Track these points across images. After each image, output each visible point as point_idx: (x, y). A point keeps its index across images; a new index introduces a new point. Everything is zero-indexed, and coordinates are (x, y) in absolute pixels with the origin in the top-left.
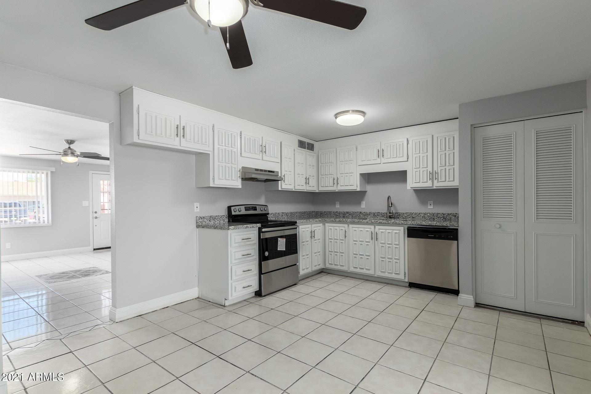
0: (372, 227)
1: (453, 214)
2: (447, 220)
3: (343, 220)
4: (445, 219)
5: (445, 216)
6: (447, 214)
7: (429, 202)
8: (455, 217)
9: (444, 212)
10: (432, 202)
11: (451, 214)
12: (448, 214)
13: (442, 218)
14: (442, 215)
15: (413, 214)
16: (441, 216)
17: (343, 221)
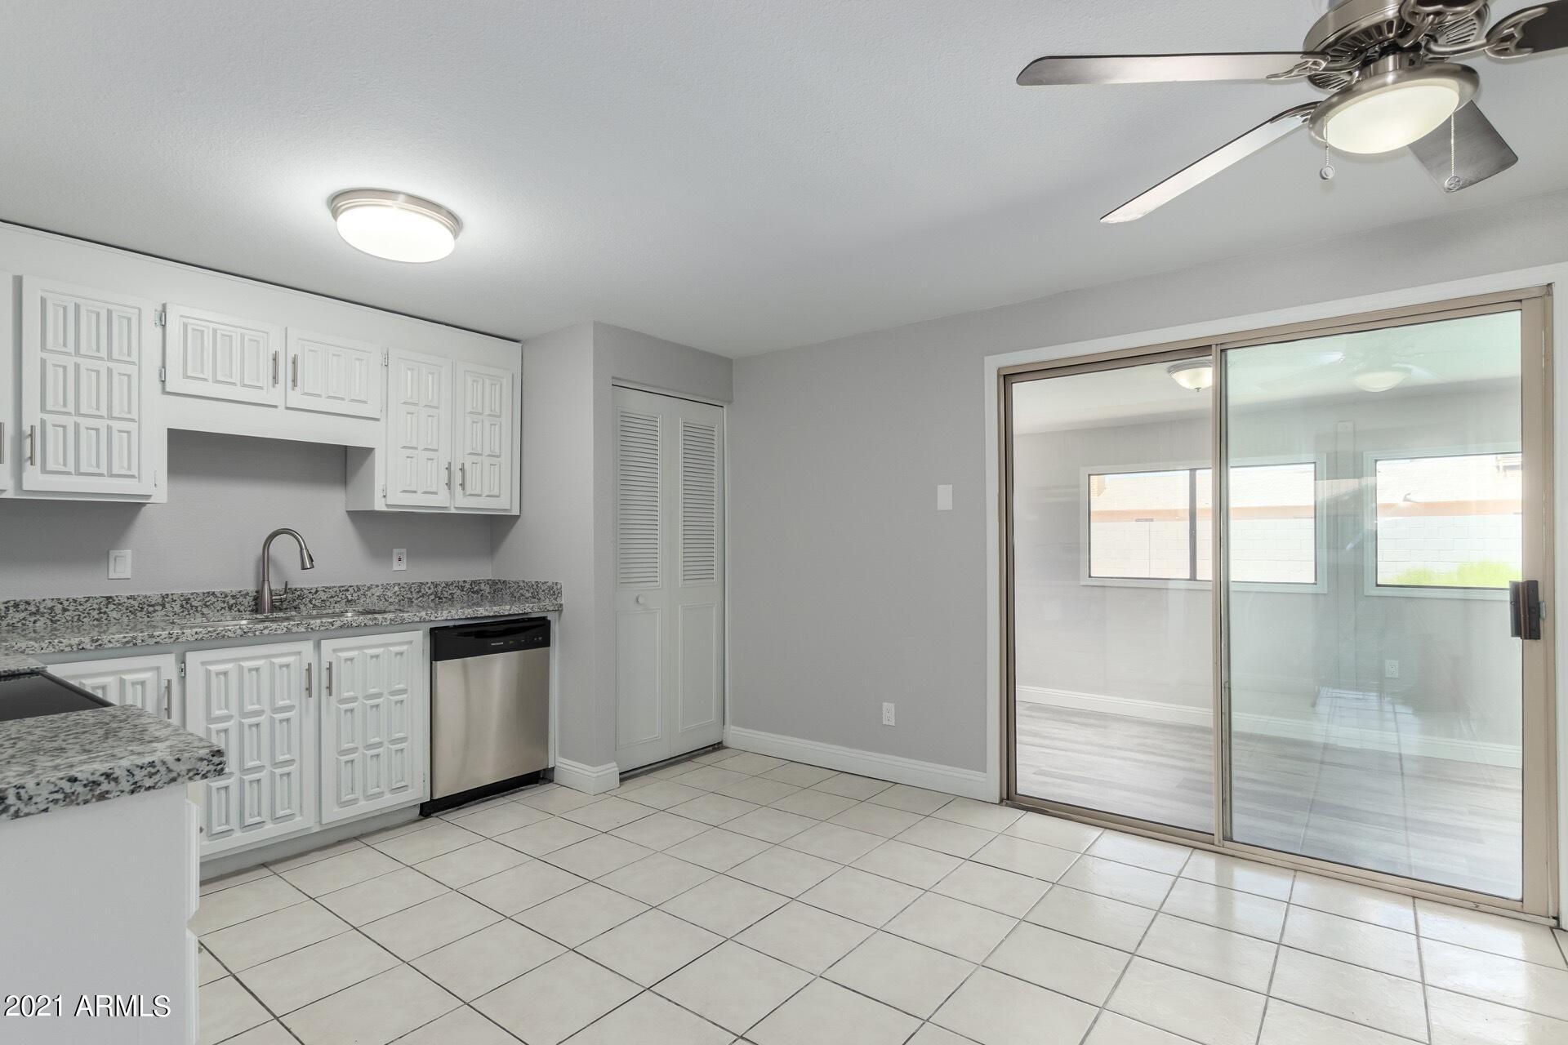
0: (307, 647)
1: (458, 582)
2: (444, 600)
3: (152, 636)
4: (440, 598)
5: (440, 589)
6: (443, 585)
7: (396, 551)
8: (463, 591)
9: (437, 580)
10: (404, 550)
11: (452, 584)
12: (447, 585)
13: (433, 597)
14: (432, 587)
15: (347, 590)
16: (430, 592)
17: (152, 641)
